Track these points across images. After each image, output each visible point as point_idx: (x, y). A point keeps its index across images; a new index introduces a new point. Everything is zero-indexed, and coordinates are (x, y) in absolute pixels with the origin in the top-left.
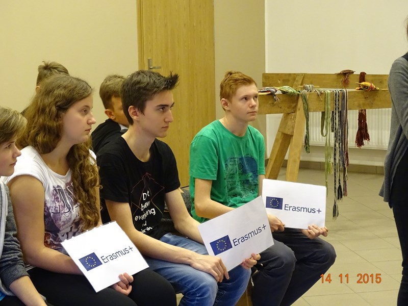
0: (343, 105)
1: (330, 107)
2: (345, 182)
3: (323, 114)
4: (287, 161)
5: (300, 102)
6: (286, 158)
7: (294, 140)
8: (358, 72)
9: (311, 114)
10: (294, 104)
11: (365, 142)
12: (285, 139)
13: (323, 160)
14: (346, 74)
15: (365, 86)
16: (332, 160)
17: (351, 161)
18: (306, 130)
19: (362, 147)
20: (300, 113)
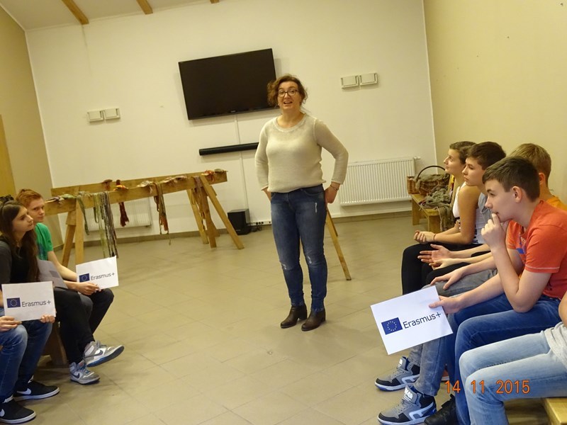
0: (107, 201)
1: (98, 204)
2: (116, 249)
3: (95, 209)
4: (74, 244)
5: (78, 204)
6: (74, 241)
7: (77, 228)
8: (115, 180)
9: (86, 210)
10: (73, 206)
11: (126, 223)
12: (72, 229)
13: (99, 239)
14: (107, 183)
15: (119, 188)
16: (105, 238)
17: (118, 237)
18: (84, 221)
19: (125, 226)
20: (79, 210)
